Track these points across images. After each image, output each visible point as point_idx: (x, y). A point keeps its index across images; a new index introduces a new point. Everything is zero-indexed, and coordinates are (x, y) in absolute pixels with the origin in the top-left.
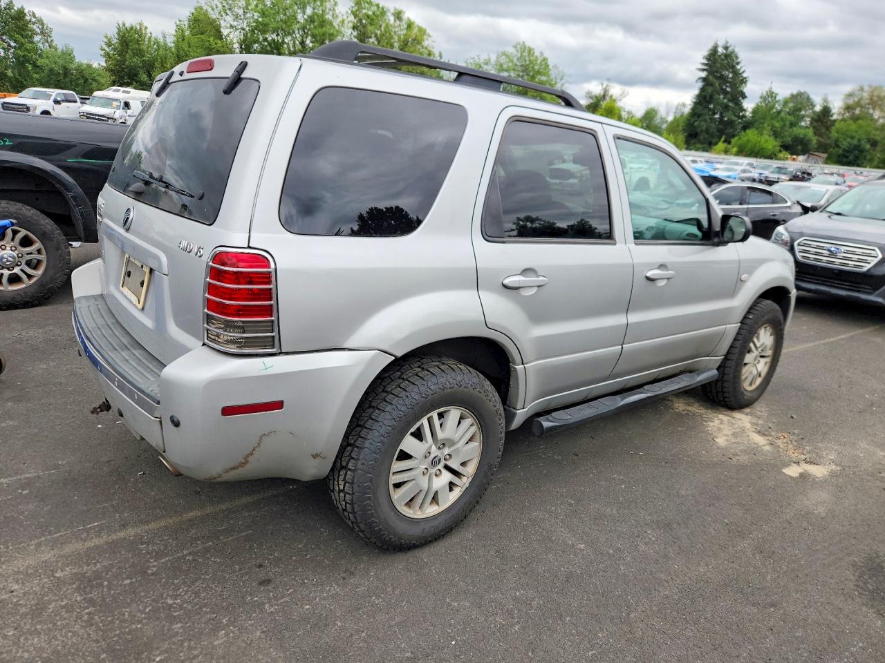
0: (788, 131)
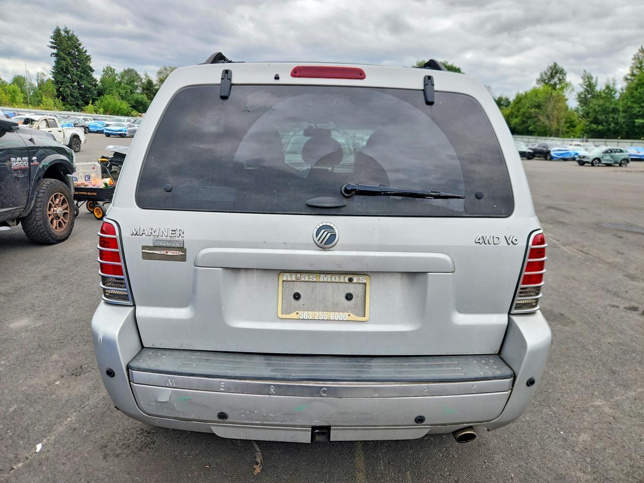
0: (130, 96)
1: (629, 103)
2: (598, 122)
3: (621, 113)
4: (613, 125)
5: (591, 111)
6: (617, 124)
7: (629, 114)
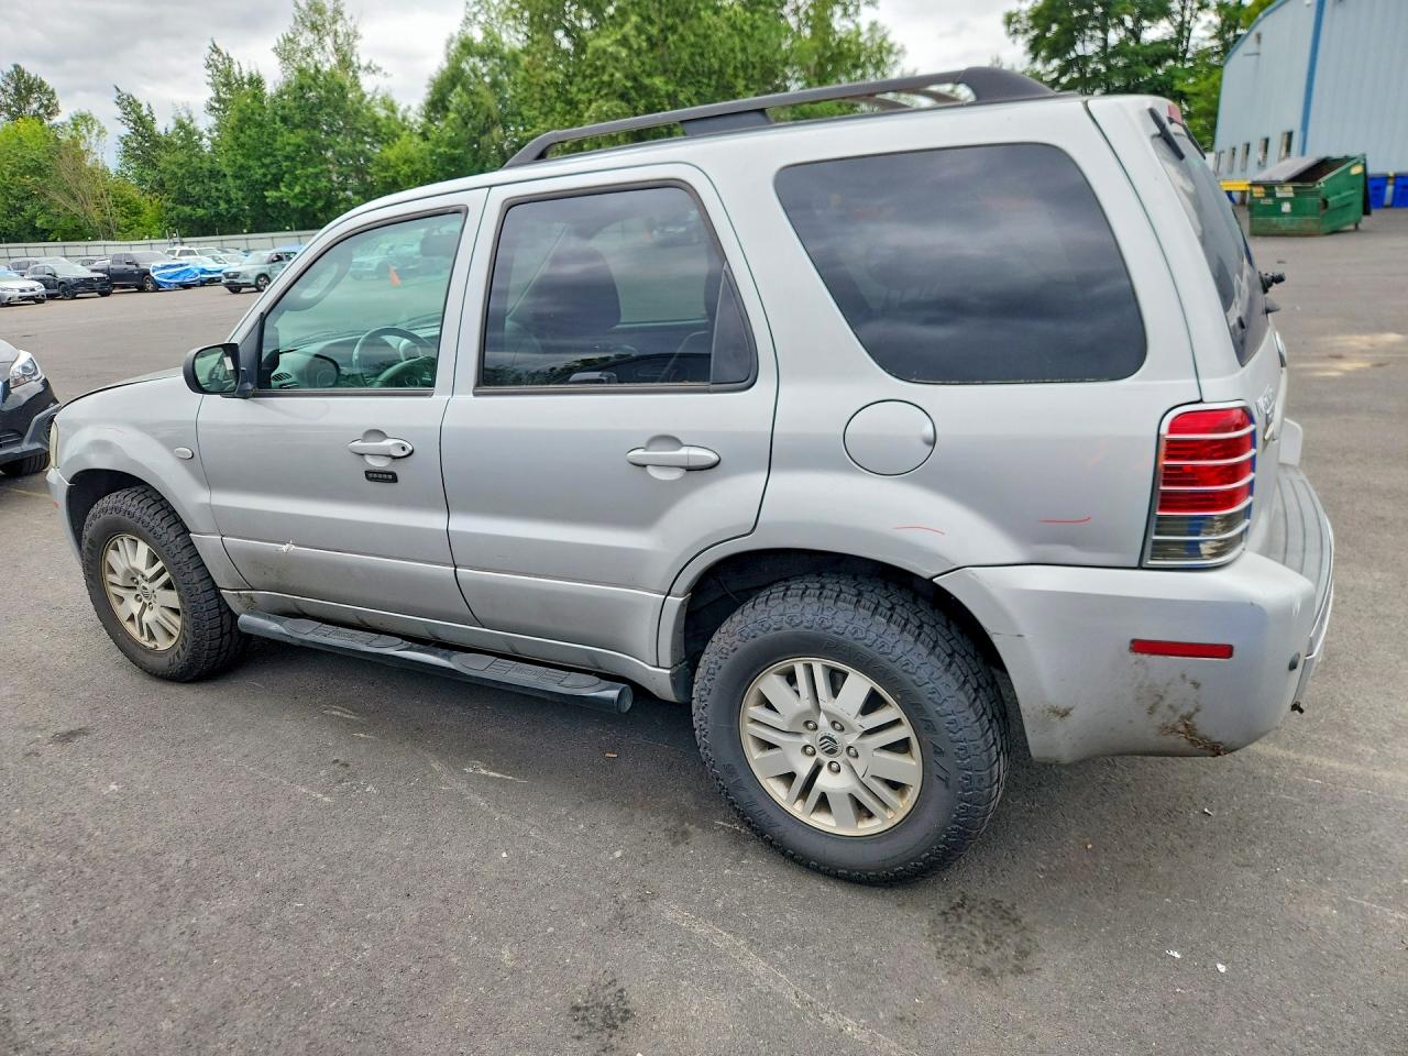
1: (240, 160)
2: (191, 199)
3: (229, 179)
4: (223, 206)
5: (166, 177)
6: (229, 201)
7: (248, 182)
